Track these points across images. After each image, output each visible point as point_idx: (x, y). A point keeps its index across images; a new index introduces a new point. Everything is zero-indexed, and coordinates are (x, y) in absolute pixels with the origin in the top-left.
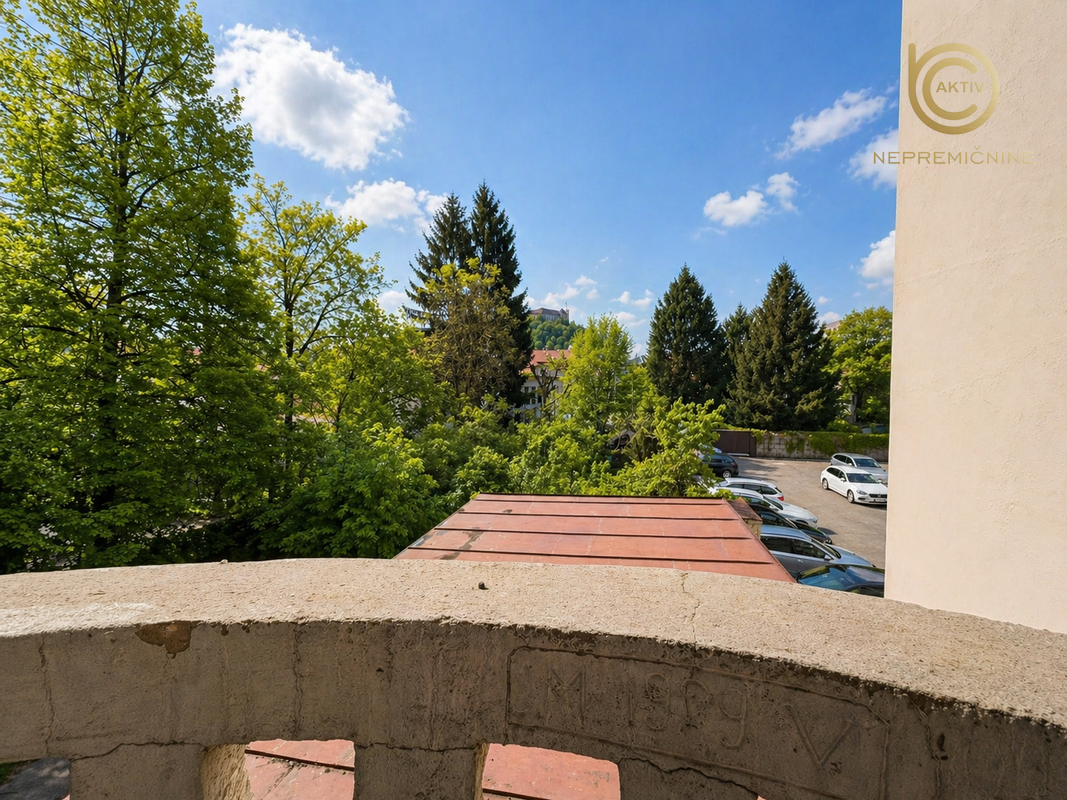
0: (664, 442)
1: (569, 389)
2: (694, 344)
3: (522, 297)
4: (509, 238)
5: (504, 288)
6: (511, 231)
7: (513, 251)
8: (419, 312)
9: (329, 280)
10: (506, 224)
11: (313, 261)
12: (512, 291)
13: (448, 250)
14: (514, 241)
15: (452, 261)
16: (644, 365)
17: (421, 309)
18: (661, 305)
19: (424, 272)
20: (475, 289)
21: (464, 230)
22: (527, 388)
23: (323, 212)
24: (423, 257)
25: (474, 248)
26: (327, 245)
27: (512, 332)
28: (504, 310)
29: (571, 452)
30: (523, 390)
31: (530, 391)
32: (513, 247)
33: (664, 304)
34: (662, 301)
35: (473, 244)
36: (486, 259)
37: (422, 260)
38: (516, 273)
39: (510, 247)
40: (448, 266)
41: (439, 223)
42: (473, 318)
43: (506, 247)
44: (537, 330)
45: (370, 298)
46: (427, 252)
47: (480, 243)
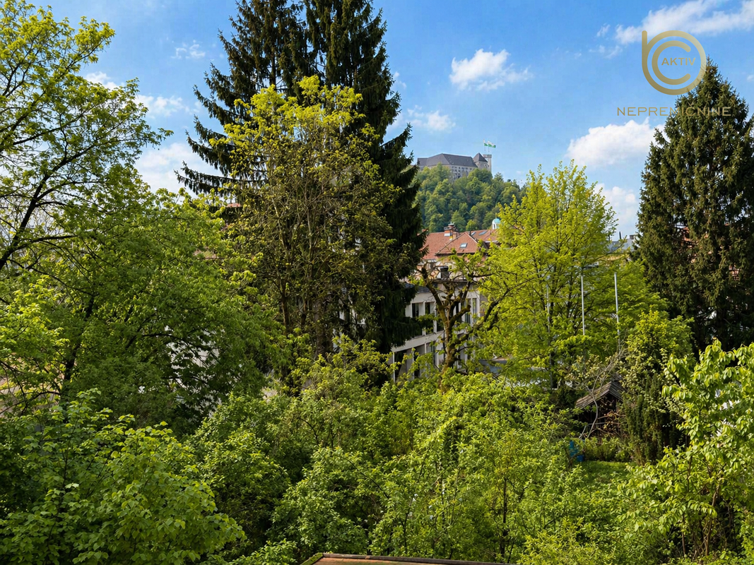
0: (690, 425)
1: (495, 309)
2: (733, 211)
3: (402, 139)
4: (376, 34)
5: (367, 130)
6: (377, 20)
7: (381, 58)
8: (215, 179)
9: (48, 136)
10: (367, 11)
11: (19, 102)
12: (383, 132)
13: (264, 63)
14: (384, 38)
15: (273, 81)
16: (635, 257)
17: (219, 174)
18: (661, 140)
19: (222, 104)
20: (315, 134)
21: (293, 23)
22: (415, 309)
23: (35, 12)
24: (221, 78)
25: (313, 55)
26: (42, 73)
27: (385, 211)
28: (369, 168)
29: (503, 447)
30: (409, 312)
31: (422, 313)
32: (382, 50)
33: (668, 140)
34: (665, 136)
35: (310, 49)
36: (336, 76)
37: (218, 84)
38: (388, 97)
39: (377, 50)
40: (267, 92)
41: (246, 13)
42: (313, 185)
43: (369, 53)
44: (435, 194)
45: (122, 162)
46: (227, 70)
47: (320, 45)
